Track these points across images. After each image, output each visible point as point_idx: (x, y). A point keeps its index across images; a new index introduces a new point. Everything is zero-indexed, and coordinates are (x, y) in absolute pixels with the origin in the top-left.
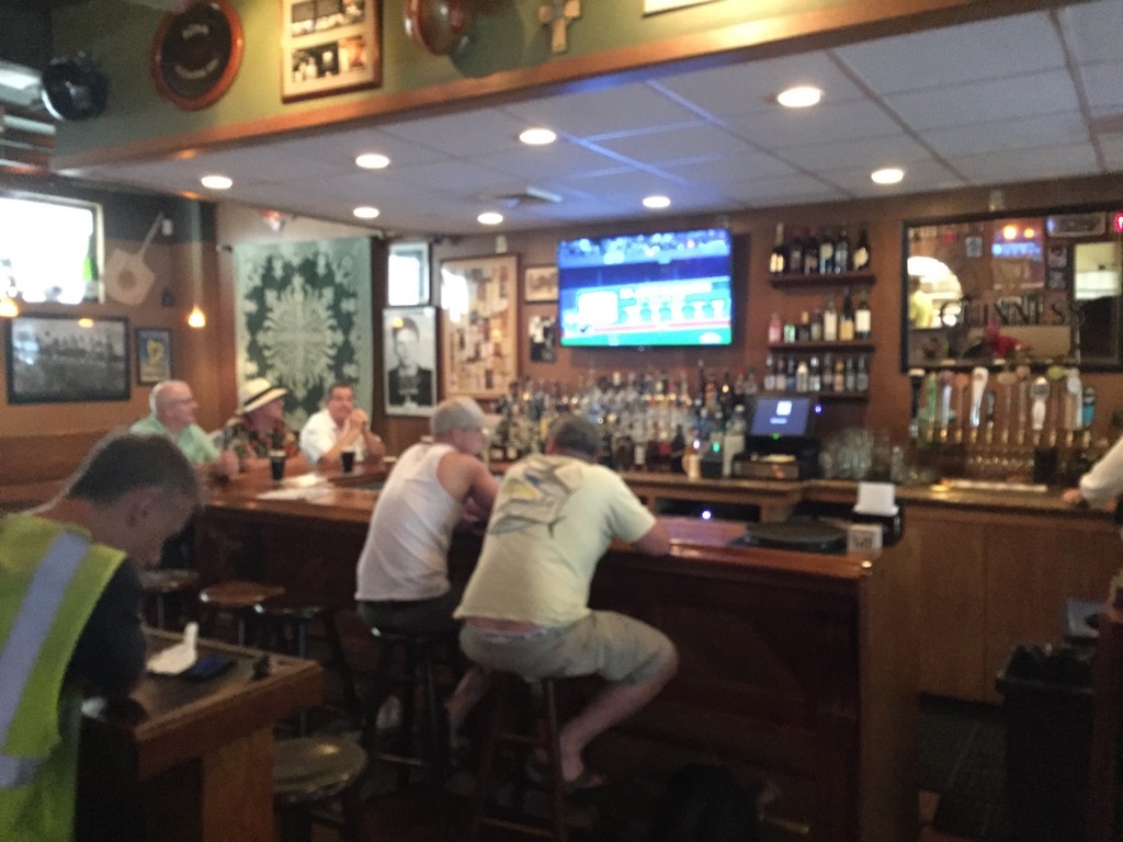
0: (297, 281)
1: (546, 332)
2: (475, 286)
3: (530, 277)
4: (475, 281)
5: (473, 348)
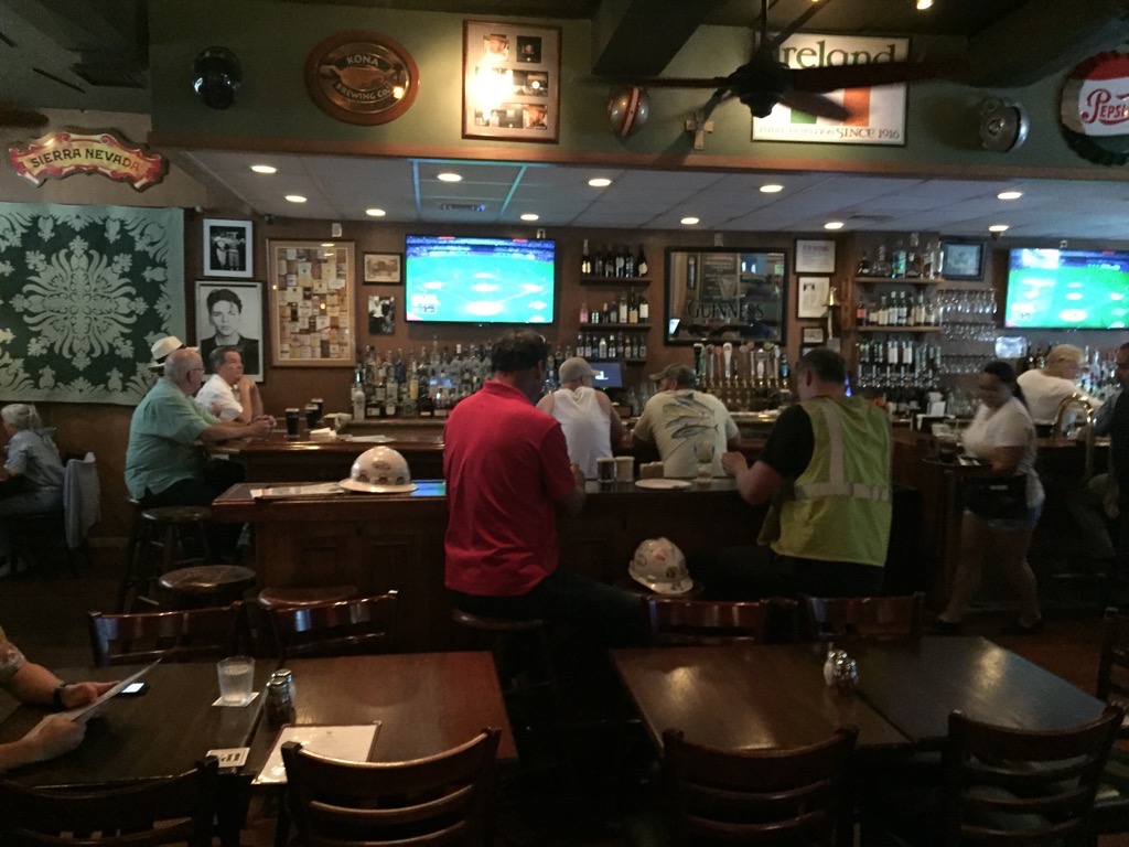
0: (78, 245)
1: (385, 309)
2: (309, 265)
3: (369, 262)
4: (308, 260)
5: (307, 320)
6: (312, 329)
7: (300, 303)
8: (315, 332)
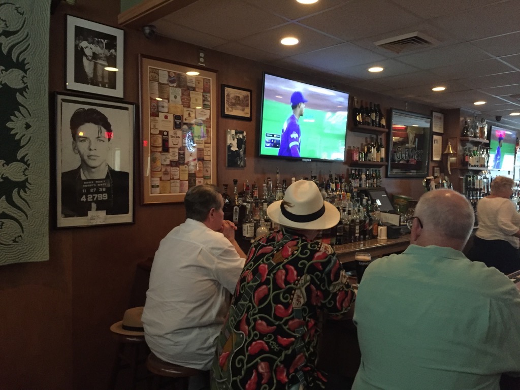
2: (179, 91)
3: (228, 95)
4: (179, 86)
5: (177, 150)
6: (181, 161)
7: (171, 133)
8: (183, 164)
